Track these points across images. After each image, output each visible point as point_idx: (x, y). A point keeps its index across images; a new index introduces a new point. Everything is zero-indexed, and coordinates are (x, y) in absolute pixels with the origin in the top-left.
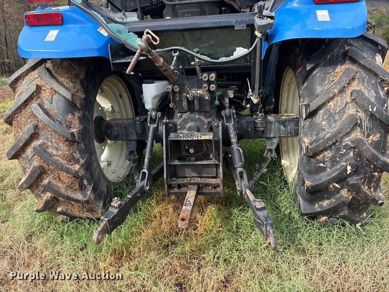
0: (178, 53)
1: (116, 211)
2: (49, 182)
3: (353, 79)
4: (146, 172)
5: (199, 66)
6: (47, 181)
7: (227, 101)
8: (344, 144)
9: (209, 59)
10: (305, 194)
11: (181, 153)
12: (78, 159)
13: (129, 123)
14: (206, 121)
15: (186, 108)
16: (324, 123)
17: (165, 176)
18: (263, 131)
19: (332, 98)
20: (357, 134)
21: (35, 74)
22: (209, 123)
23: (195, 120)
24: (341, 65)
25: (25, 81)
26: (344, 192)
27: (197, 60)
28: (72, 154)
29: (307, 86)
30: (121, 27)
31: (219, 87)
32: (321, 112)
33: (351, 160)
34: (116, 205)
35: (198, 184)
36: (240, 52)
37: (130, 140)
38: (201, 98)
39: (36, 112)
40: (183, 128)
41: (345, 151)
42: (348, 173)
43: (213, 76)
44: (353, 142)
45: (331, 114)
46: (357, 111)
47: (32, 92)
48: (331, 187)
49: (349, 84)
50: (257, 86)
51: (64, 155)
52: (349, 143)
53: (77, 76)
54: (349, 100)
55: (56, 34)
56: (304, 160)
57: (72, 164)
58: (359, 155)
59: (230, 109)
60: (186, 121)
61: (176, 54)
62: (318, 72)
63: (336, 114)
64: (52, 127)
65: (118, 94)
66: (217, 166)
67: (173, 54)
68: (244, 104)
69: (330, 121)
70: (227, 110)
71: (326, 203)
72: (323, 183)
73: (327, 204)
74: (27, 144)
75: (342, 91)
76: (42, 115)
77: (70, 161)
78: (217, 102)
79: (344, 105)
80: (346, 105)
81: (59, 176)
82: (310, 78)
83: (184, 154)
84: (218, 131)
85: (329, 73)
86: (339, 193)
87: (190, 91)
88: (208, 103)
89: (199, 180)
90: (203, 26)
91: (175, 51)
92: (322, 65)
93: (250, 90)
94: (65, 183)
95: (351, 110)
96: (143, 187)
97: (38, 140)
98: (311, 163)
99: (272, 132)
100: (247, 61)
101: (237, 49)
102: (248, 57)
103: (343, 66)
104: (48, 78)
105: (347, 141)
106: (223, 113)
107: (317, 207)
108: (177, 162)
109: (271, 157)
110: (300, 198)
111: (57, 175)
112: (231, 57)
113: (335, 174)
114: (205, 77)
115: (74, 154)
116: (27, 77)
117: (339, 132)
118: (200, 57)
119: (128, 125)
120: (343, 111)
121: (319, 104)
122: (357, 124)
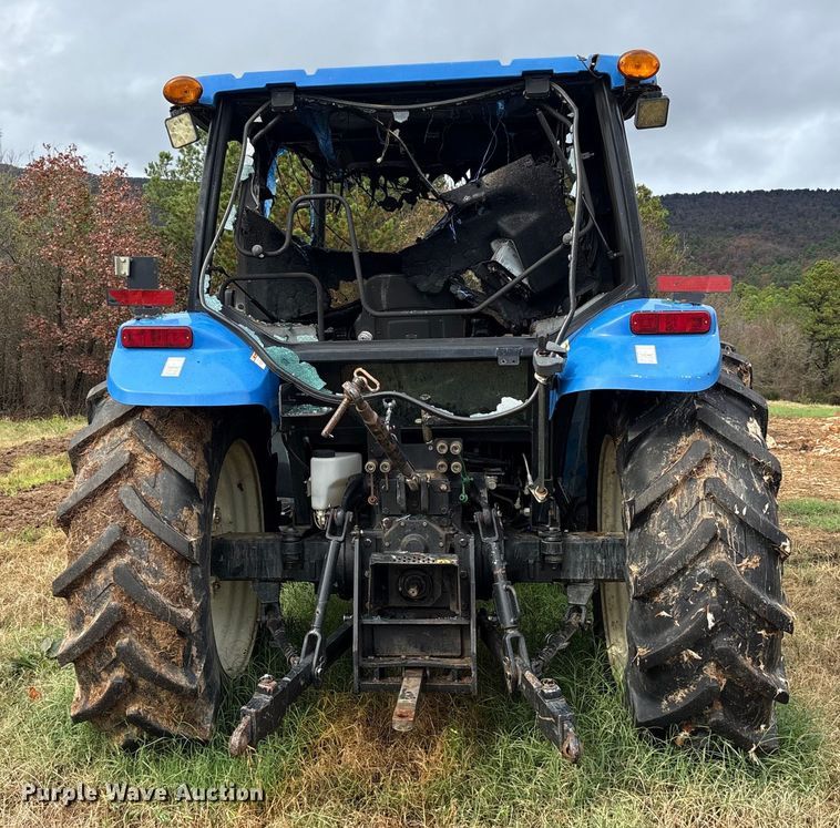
0: (394, 402)
1: (267, 699)
2: (130, 643)
3: (707, 459)
4: (318, 634)
5: (430, 426)
6: (126, 640)
7: (484, 494)
8: (699, 573)
9: (451, 415)
10: (642, 681)
11: (388, 599)
12: (190, 599)
13: (268, 540)
14: (442, 533)
15: (403, 505)
16: (662, 534)
17: (355, 648)
18: (560, 566)
19: (673, 491)
20: (719, 555)
21: (123, 432)
22: (448, 537)
23: (421, 530)
24: (688, 436)
25: (101, 444)
26: (710, 671)
27: (427, 416)
28: (181, 586)
29: (632, 469)
30: (287, 352)
31: (469, 467)
32: (657, 514)
33: (712, 602)
34: (268, 688)
35: (424, 668)
36: (508, 405)
37: (266, 580)
38: (432, 487)
39: (128, 503)
40: (395, 546)
41: (701, 585)
42: (710, 627)
43: (457, 446)
44: (712, 568)
45: (673, 519)
46: (716, 514)
47: (122, 464)
48: (686, 659)
49: (700, 468)
50: (542, 468)
51: (168, 586)
52: (707, 571)
53: (199, 438)
54: (701, 495)
55: (181, 365)
56: (635, 609)
57: (180, 607)
58: (726, 593)
59: (490, 510)
60: (401, 531)
61: (390, 404)
62: (648, 446)
63: (681, 518)
64: (155, 530)
65: (235, 481)
66: (464, 629)
67: (385, 403)
68: (517, 505)
69: (672, 532)
70: (486, 511)
71: (680, 696)
72: (669, 648)
73: (682, 698)
74: (100, 563)
75: (689, 478)
76: (139, 508)
77: (177, 601)
78: (464, 497)
79: (694, 504)
80: (697, 503)
81: (150, 631)
82: (636, 455)
83: (394, 602)
84: (467, 554)
85: (666, 448)
86: (703, 673)
87: (413, 473)
88: (446, 497)
89: (425, 660)
90: (441, 357)
91: (389, 398)
92: (655, 433)
93: (529, 476)
94: (159, 649)
95: (707, 513)
96: (309, 666)
97: (122, 556)
98: (645, 611)
99: (579, 568)
100: (523, 422)
101: (504, 399)
102: (525, 414)
103: (690, 438)
104: (153, 440)
105: (703, 567)
106: (477, 516)
107: (665, 707)
108: (377, 620)
109: (579, 624)
110: (634, 694)
111: (147, 628)
112: (493, 413)
113: (688, 629)
114: (442, 447)
115: (185, 587)
116: (107, 438)
117: (687, 550)
118: (432, 412)
119: (266, 546)
120: (692, 514)
121: (651, 499)
122: (715, 536)
